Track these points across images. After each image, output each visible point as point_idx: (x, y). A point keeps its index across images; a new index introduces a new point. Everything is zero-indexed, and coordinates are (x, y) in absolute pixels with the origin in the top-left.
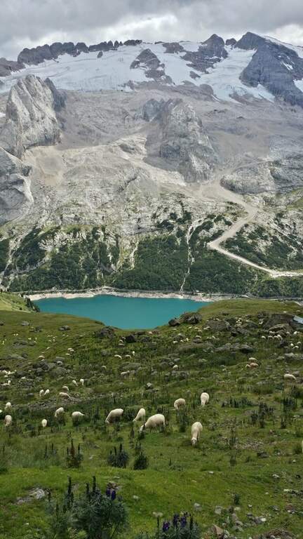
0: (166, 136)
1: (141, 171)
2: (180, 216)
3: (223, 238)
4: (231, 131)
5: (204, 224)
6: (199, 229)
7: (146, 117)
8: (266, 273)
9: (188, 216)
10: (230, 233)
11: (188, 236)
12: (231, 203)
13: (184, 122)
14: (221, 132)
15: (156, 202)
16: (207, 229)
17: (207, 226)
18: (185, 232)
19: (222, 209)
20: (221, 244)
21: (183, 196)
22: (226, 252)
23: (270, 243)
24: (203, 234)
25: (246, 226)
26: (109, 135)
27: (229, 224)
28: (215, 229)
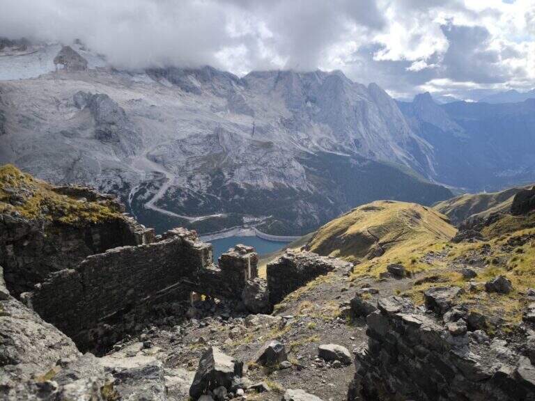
0: (98, 123)
1: (83, 153)
2: (121, 187)
3: (154, 199)
4: (147, 116)
5: (140, 190)
6: (137, 194)
7: (77, 105)
8: (187, 220)
9: (127, 186)
10: (160, 195)
11: (130, 201)
12: (157, 173)
13: (111, 113)
14: (141, 117)
15: (100, 177)
16: (143, 194)
17: (142, 192)
18: (127, 197)
19: (151, 178)
20: (155, 204)
21: (119, 170)
22: (159, 210)
23: (186, 199)
24: (140, 197)
25: (169, 188)
26: (48, 122)
27: (158, 188)
28: (148, 194)
